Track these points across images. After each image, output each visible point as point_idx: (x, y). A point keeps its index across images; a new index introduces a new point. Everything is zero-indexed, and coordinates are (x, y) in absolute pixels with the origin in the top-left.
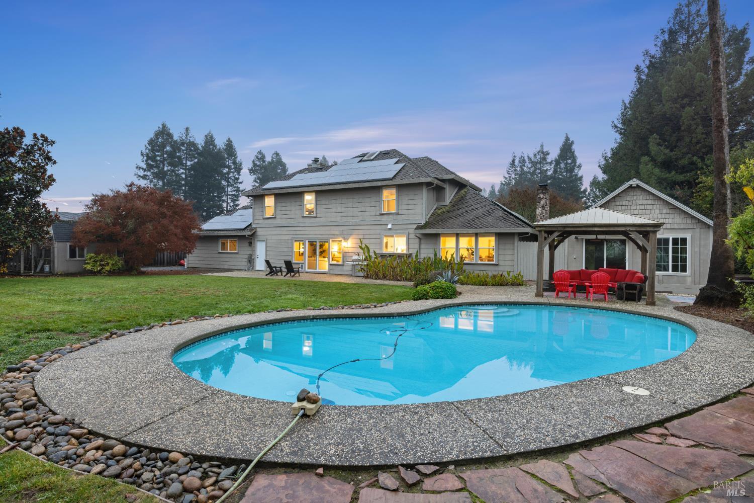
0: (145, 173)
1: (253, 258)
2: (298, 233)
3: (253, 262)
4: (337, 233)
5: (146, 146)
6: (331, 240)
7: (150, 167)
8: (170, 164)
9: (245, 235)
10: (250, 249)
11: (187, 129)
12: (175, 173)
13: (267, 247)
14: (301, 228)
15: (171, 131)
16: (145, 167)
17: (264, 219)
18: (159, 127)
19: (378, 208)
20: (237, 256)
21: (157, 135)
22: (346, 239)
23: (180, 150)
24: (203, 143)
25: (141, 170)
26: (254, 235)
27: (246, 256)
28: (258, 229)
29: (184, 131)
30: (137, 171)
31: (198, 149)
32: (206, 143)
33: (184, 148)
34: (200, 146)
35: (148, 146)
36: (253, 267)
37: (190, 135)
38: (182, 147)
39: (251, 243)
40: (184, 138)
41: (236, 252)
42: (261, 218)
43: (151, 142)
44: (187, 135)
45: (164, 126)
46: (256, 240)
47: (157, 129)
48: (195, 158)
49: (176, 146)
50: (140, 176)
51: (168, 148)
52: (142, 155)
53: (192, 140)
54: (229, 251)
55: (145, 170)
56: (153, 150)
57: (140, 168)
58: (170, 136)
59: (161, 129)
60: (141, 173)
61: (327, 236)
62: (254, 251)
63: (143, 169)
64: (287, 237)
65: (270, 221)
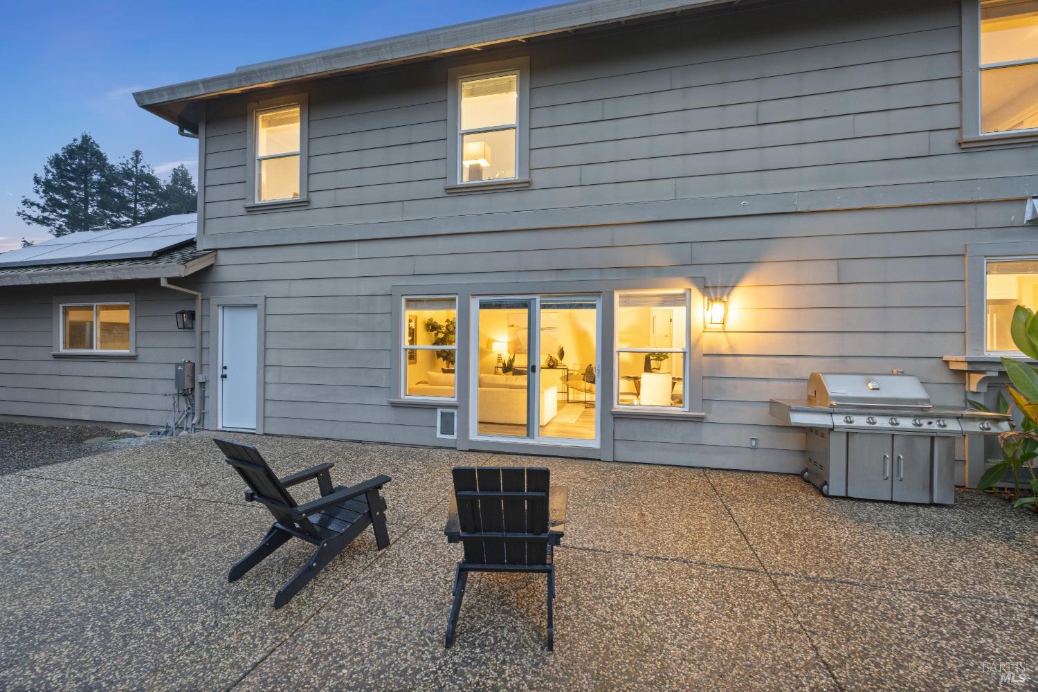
0: (46, 214)
1: (200, 378)
2: (423, 265)
3: (203, 398)
4: (657, 257)
5: (46, 169)
6: (617, 295)
7: (54, 205)
8: (100, 204)
9: (158, 280)
10: (185, 339)
11: (137, 153)
12: (112, 221)
13: (264, 333)
14: (441, 241)
15: (102, 150)
16: (42, 202)
17: (253, 210)
18: (75, 140)
19: (947, 116)
20: (131, 369)
21: (71, 152)
22: (716, 289)
23: (121, 184)
24: (169, 181)
25: (35, 208)
26: (199, 280)
27: (171, 372)
28: (223, 257)
29: (132, 155)
30: (24, 208)
31: (158, 186)
32: (175, 181)
33: (130, 184)
34: (162, 183)
35: (49, 167)
36: (203, 415)
37: (142, 164)
38: (127, 181)
39: (192, 315)
40: (130, 166)
41: (126, 352)
42: (238, 207)
43: (57, 162)
44: (137, 161)
45: (86, 139)
46: (214, 301)
47: (71, 142)
48: (153, 202)
49: (113, 178)
50: (30, 217)
51: (95, 177)
52: (37, 181)
53: (146, 171)
54: (97, 350)
55: (44, 210)
56: (61, 176)
57: (33, 204)
58: (100, 157)
59: (79, 142)
60: (36, 212)
61: (596, 276)
62: (205, 349)
63: (38, 205)
64: (366, 287)
65: (280, 218)
